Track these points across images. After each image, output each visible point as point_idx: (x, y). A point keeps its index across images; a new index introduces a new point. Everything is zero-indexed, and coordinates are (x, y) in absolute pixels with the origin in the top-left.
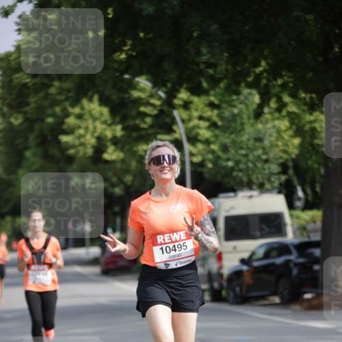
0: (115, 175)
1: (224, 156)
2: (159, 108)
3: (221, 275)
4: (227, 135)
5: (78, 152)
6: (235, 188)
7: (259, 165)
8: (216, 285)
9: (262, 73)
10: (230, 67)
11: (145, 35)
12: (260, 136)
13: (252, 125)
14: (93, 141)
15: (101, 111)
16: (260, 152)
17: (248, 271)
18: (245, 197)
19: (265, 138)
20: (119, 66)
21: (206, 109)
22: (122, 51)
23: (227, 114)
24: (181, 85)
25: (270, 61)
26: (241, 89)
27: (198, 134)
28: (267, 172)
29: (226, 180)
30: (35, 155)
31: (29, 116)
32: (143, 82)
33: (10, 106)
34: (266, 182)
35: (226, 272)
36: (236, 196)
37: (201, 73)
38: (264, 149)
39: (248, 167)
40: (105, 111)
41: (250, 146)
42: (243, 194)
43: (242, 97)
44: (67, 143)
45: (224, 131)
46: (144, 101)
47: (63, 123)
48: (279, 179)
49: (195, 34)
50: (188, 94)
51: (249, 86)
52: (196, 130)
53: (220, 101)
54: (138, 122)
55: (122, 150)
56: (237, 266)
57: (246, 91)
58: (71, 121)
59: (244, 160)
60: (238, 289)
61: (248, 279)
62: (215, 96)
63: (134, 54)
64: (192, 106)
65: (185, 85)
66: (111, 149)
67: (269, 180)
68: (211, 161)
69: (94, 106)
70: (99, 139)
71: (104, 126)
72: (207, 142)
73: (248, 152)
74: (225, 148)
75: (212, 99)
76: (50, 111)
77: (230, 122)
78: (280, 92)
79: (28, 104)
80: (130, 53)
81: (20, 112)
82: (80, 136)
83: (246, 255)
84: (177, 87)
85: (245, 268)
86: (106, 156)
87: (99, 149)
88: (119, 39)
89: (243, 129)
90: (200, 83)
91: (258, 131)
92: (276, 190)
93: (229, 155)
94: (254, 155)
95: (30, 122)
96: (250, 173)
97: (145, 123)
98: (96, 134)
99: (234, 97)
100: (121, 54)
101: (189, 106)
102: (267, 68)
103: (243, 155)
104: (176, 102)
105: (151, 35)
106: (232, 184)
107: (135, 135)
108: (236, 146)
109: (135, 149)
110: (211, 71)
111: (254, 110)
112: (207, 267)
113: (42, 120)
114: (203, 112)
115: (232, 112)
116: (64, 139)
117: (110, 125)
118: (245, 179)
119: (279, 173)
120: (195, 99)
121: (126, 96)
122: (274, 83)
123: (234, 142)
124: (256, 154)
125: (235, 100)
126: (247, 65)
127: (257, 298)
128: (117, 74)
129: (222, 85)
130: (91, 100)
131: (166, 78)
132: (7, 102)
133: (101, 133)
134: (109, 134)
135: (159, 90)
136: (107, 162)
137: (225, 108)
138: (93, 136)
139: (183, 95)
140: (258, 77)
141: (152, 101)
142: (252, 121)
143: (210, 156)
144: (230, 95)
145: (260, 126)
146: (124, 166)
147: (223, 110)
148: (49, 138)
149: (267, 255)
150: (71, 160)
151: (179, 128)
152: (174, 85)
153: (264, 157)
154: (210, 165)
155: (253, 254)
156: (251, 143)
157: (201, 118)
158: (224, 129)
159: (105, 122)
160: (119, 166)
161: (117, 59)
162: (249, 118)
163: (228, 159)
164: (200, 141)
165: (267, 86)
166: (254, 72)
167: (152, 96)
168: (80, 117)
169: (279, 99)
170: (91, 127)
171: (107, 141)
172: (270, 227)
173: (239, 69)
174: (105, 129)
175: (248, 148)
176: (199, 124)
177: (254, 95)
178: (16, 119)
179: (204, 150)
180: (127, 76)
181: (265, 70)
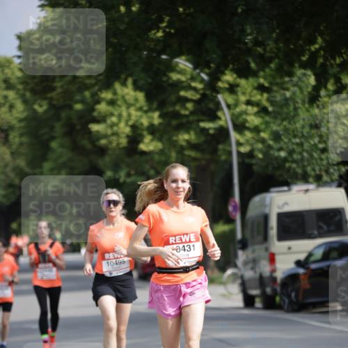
0: (152, 167)
1: (276, 146)
2: (201, 92)
3: (274, 280)
4: (279, 122)
5: (110, 143)
6: (289, 181)
7: (315, 155)
8: (268, 290)
9: (317, 51)
10: (281, 45)
11: (184, 10)
12: (317, 122)
13: (308, 111)
14: (128, 130)
15: (136, 96)
16: (316, 140)
17: (305, 274)
18: (301, 191)
19: (323, 125)
20: (155, 45)
21: (255, 92)
22: (158, 29)
23: (278, 98)
24: (226, 67)
25: (327, 38)
26: (294, 70)
27: (246, 121)
28: (325, 162)
29: (278, 173)
30: (62, 146)
31: (54, 102)
32: (183, 63)
33: (33, 91)
34: (324, 174)
35: (279, 275)
36: (289, 190)
37: (249, 52)
38: (321, 136)
39: (303, 157)
40: (141, 96)
41: (305, 134)
42: (297, 188)
43: (295, 79)
44: (98, 132)
45: (275, 118)
46: (185, 84)
47: (93, 110)
48: (339, 170)
49: (240, 10)
50: (235, 76)
51: (304, 66)
52: (244, 117)
53: (271, 83)
54: (178, 108)
55: (160, 140)
56: (292, 269)
57: (299, 72)
58: (102, 107)
59: (298, 149)
60: (293, 295)
61: (305, 284)
62: (265, 78)
63: (172, 31)
64: (239, 89)
65: (231, 66)
66: (148, 138)
67: (327, 172)
68: (261, 151)
69: (128, 91)
70: (134, 127)
71: (139, 113)
72: (256, 130)
73: (303, 140)
74: (277, 137)
75: (262, 80)
76: (78, 97)
77: (281, 107)
78: (339, 72)
79: (54, 89)
80: (167, 30)
81: (45, 98)
82: (113, 125)
83: (302, 257)
84: (222, 69)
85: (301, 271)
86: (143, 147)
87: (135, 139)
88: (156, 15)
89: (296, 115)
90: (248, 63)
91: (315, 117)
92: (336, 184)
93: (282, 144)
94: (310, 143)
95: (55, 109)
96: (306, 163)
97: (186, 109)
98: (131, 123)
99: (287, 79)
100: (158, 32)
101: (236, 89)
102: (324, 45)
103: (297, 144)
104: (220, 84)
105: (192, 10)
106: (286, 176)
107: (174, 122)
108: (289, 134)
109: (175, 138)
110: (260, 50)
111: (309, 93)
112: (258, 271)
113: (70, 107)
114: (251, 96)
115: (284, 95)
116: (95, 127)
117: (146, 112)
118: (299, 171)
119: (338, 164)
120: (243, 82)
121: (164, 79)
122: (332, 61)
123: (286, 130)
124: (312, 142)
125: (287, 82)
126: (301, 42)
127: (315, 305)
128: (155, 55)
129: (272, 66)
130: (124, 84)
131: (208, 59)
132: (29, 87)
133: (137, 121)
134: (145, 122)
135: (202, 71)
136: (143, 153)
137: (276, 91)
138: (127, 124)
139: (229, 77)
140: (314, 55)
141: (193, 84)
142: (307, 105)
143: (260, 146)
144: (282, 77)
145: (316, 111)
146: (163, 158)
147: (274, 94)
148: (78, 127)
149: (326, 256)
150: (102, 151)
151: (224, 114)
152: (218, 67)
153: (321, 146)
154: (260, 156)
155: (310, 255)
156: (306, 130)
157: (249, 103)
158: (275, 115)
159: (140, 109)
160: (156, 157)
161: (154, 37)
162: (303, 102)
163: (280, 149)
164: (248, 129)
165: (323, 65)
166: (309, 50)
167: (193, 79)
168: (112, 103)
169: (338, 81)
170: (125, 114)
171: (143, 130)
172: (328, 225)
173: (292, 47)
174: (141, 117)
175: (303, 136)
176: (246, 110)
177: (310, 76)
178: (41, 106)
179: (253, 138)
180: (164, 57)
181: (321, 48)
